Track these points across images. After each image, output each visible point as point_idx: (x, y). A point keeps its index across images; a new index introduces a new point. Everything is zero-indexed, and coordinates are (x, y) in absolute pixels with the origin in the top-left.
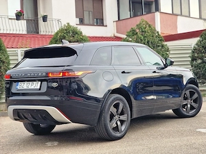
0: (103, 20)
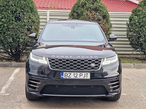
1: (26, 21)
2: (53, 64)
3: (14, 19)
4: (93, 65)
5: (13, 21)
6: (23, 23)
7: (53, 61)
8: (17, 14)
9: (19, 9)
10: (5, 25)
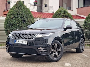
0: (71, 7)
1: (28, 23)
2: (13, 36)
3: (22, 22)
4: (30, 37)
5: (21, 22)
6: (27, 24)
7: (14, 35)
8: (24, 19)
9: (25, 16)
10: (18, 25)
